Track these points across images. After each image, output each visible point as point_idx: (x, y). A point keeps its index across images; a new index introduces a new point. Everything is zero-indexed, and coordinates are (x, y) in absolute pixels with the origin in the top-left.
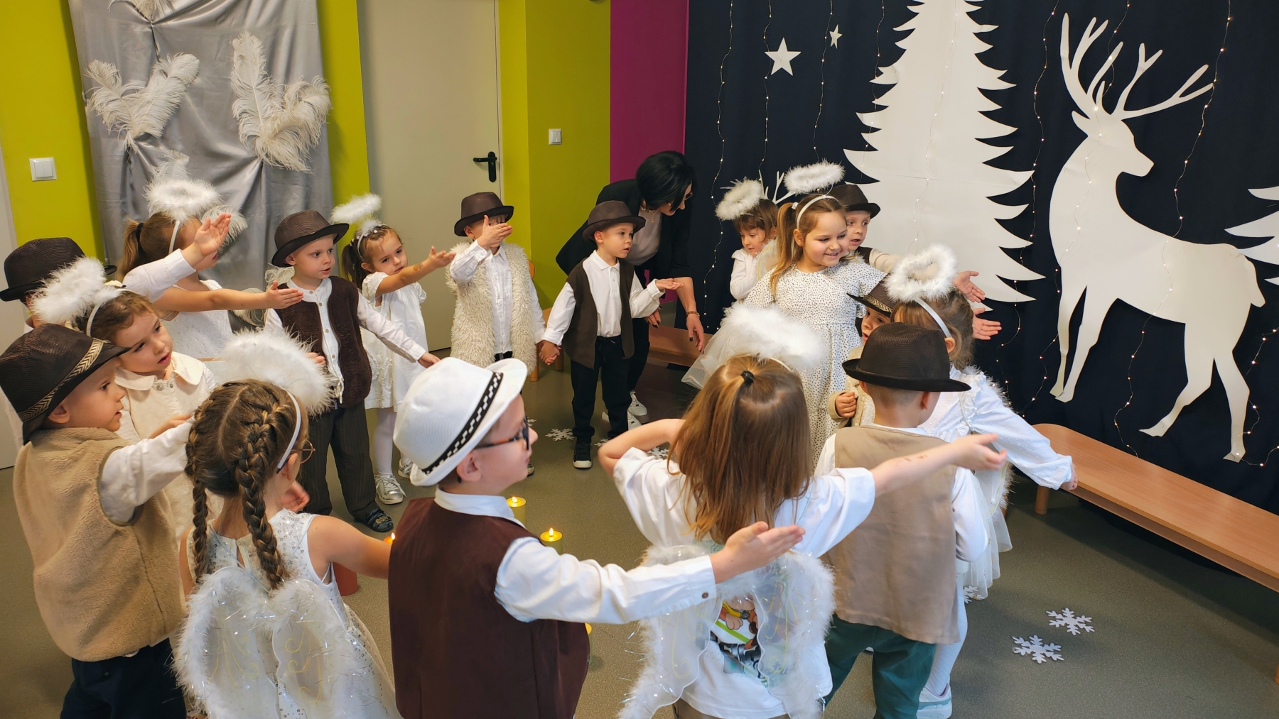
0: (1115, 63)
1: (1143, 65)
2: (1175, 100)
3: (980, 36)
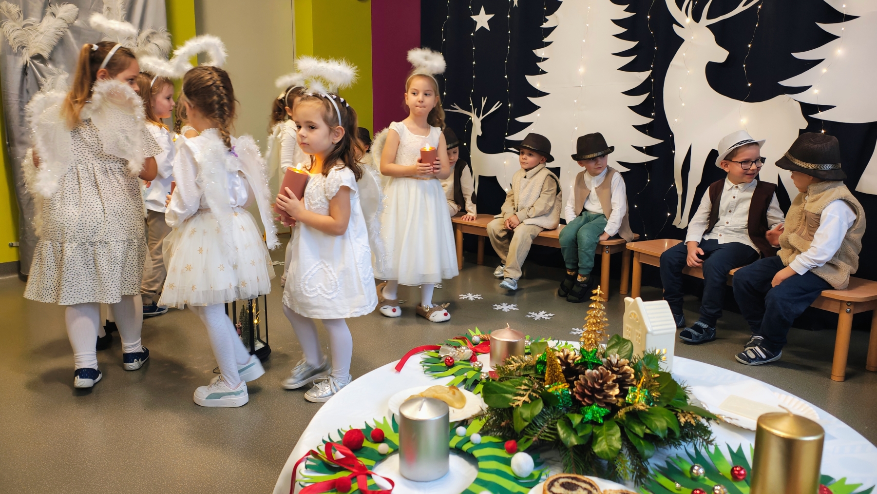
2: (740, 9)
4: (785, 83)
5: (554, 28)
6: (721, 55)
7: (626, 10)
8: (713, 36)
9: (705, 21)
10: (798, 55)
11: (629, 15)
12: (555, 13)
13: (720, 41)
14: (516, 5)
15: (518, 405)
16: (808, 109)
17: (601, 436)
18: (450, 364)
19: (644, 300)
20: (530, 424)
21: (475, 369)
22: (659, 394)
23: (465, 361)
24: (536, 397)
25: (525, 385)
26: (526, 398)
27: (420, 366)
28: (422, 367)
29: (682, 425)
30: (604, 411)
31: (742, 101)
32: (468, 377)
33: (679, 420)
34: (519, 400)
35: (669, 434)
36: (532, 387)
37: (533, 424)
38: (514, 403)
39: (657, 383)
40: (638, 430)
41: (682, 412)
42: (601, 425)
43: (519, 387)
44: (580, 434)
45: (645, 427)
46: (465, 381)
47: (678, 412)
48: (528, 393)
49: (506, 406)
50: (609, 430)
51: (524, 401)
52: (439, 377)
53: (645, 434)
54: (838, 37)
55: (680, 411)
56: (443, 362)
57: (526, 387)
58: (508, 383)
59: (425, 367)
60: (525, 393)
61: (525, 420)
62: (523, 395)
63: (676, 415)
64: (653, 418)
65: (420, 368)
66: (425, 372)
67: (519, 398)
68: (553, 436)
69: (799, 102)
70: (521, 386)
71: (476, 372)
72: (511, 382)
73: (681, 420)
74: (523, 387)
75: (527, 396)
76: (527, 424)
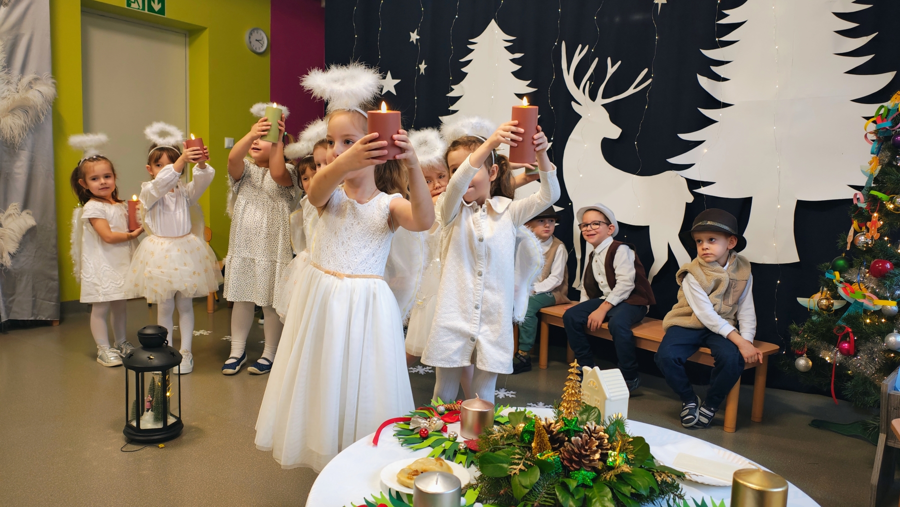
0: (594, 70)
1: (611, 71)
2: (631, 91)
3: (513, 61)
4: (673, 160)
5: (459, 98)
6: (615, 132)
7: (529, 86)
8: (608, 115)
9: (600, 100)
10: (684, 136)
11: (531, 90)
12: (461, 83)
13: (614, 119)
14: (422, 73)
15: (515, 474)
16: (693, 185)
17: (594, 498)
18: (424, 436)
19: (601, 369)
20: (531, 491)
21: (451, 439)
22: (633, 456)
23: (436, 431)
24: (530, 465)
25: (518, 454)
26: (521, 466)
27: (396, 440)
28: (398, 439)
29: (660, 483)
30: (592, 474)
31: (634, 174)
32: (446, 448)
33: (656, 479)
34: (515, 469)
35: (650, 492)
36: (524, 456)
37: (533, 490)
38: (511, 472)
39: (631, 447)
40: (627, 490)
41: (657, 472)
42: (591, 487)
43: (513, 457)
44: (577, 498)
45: (630, 487)
46: (444, 452)
47: (654, 471)
48: (522, 461)
49: (503, 475)
50: (600, 492)
51: (520, 469)
52: (417, 449)
53: (632, 494)
54: (717, 122)
55: (655, 471)
56: (418, 433)
57: (519, 456)
58: (500, 453)
59: (401, 440)
60: (520, 462)
61: (525, 487)
62: (518, 464)
63: (653, 474)
64: (635, 479)
65: (395, 440)
66: (402, 445)
67: (515, 467)
68: (552, 501)
69: (686, 179)
70: (515, 455)
71: (452, 443)
72: (503, 451)
73: (658, 479)
74: (517, 456)
75: (521, 464)
76: (527, 491)
